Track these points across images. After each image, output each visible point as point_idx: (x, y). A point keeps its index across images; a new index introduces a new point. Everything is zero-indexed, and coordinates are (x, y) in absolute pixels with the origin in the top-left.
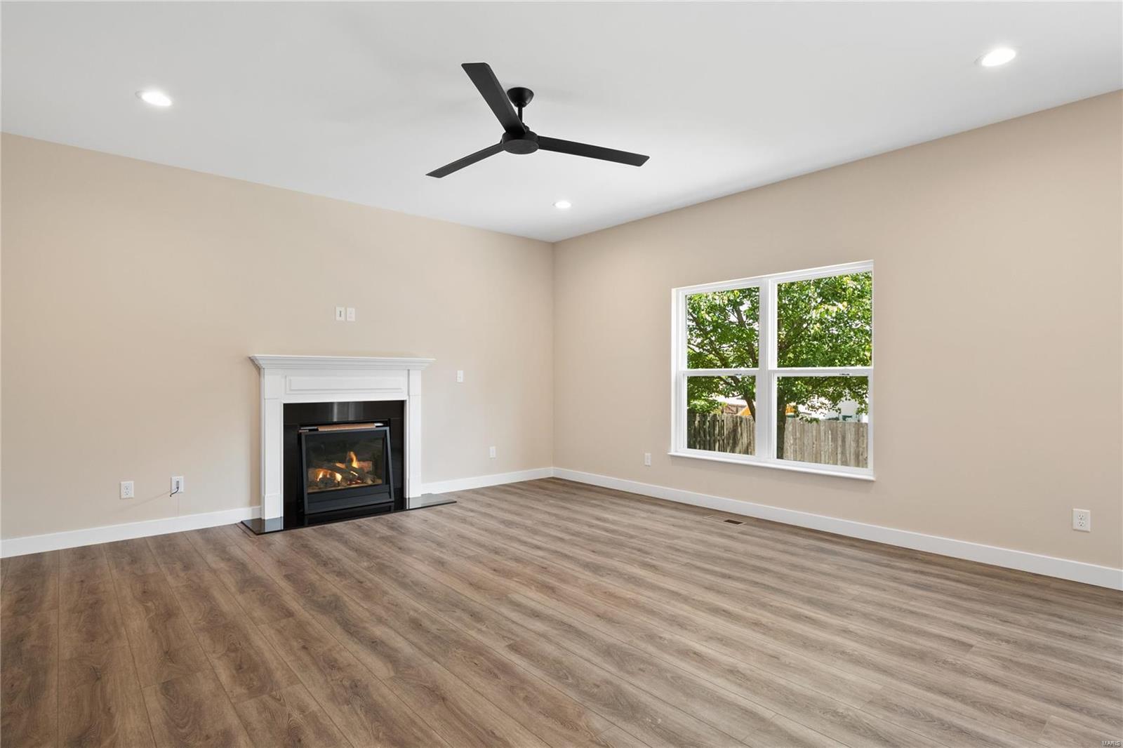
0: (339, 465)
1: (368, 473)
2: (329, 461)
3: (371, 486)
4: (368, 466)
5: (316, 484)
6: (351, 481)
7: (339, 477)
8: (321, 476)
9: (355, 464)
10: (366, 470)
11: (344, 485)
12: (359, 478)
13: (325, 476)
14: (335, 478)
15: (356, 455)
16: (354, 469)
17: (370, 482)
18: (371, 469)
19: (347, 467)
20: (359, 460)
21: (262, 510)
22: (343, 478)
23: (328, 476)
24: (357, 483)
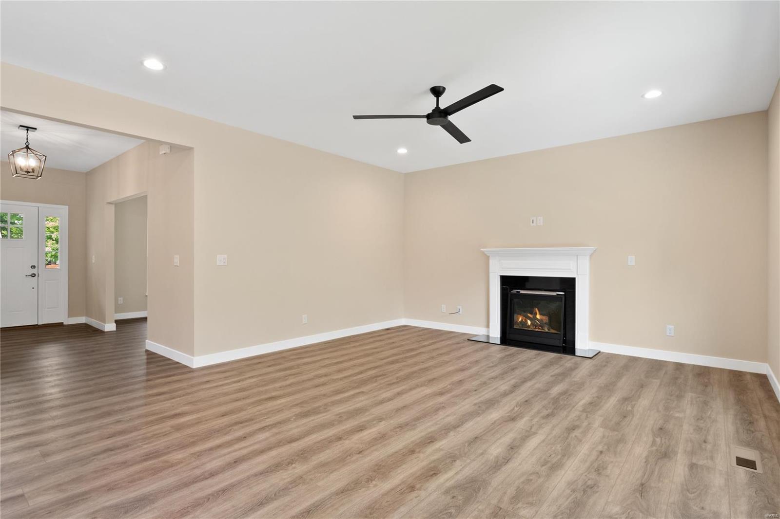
0: (529, 315)
1: (545, 323)
2: (525, 312)
3: (547, 332)
4: (545, 319)
5: (518, 324)
6: (536, 326)
7: (529, 322)
8: (520, 320)
9: (538, 316)
10: (544, 321)
11: (532, 328)
12: (540, 326)
13: (522, 320)
14: (527, 323)
15: (539, 310)
16: (537, 319)
17: (547, 330)
18: (547, 321)
19: (533, 317)
20: (540, 314)
21: (488, 331)
22: (531, 324)
23: (524, 320)
24: (539, 329)
